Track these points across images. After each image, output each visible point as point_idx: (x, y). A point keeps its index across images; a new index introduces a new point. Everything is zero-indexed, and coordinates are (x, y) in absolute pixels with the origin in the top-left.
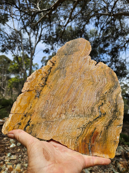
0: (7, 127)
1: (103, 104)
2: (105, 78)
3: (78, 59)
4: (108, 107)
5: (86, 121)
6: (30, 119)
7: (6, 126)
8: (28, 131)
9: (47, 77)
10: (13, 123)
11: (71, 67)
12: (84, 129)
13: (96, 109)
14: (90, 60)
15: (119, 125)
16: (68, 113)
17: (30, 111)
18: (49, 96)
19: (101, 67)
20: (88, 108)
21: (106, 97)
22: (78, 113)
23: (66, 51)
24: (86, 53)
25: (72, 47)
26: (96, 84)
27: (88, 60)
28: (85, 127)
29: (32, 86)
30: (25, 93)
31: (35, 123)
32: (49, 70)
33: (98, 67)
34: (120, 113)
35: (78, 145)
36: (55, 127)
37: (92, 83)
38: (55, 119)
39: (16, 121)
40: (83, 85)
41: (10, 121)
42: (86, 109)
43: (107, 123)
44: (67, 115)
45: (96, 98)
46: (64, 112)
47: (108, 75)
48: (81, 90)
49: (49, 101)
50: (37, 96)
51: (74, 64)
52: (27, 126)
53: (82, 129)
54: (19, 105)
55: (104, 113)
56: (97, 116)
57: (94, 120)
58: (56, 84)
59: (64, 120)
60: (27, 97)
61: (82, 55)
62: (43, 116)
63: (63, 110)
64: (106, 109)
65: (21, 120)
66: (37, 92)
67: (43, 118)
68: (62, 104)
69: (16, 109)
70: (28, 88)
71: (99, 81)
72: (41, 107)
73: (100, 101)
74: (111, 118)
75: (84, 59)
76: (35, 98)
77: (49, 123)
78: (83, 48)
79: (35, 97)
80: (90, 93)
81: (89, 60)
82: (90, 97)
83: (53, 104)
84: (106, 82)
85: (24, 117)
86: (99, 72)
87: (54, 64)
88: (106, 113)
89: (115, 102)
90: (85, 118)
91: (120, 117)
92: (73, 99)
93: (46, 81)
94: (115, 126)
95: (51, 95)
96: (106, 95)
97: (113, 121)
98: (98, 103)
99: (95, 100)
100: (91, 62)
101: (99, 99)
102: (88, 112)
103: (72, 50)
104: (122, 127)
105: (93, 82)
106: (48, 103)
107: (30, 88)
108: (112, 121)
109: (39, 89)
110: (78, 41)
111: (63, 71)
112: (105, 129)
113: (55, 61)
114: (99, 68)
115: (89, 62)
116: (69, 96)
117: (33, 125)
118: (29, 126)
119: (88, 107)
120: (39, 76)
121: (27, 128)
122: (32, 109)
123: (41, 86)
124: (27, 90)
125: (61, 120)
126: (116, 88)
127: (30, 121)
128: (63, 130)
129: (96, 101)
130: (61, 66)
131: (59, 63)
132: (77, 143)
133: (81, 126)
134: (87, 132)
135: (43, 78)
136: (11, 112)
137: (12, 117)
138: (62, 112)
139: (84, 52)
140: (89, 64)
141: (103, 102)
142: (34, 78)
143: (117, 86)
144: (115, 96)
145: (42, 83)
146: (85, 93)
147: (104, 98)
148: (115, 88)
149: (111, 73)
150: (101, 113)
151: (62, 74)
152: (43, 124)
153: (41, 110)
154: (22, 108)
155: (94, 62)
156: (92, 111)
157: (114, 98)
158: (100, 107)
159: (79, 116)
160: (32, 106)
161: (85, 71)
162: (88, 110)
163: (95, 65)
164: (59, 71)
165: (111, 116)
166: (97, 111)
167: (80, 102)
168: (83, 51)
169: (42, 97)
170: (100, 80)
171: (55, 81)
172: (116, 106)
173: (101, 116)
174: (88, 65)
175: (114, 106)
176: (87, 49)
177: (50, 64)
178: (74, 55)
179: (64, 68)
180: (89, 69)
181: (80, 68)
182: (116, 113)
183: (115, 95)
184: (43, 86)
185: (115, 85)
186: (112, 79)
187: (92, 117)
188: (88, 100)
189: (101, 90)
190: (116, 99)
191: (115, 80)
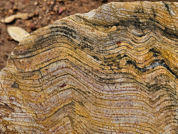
1: (129, 62)
2: (50, 71)
4: (132, 45)
13: (148, 77)
15: (169, 11)
19: (14, 90)
20: (153, 102)
21: (107, 57)
26: (76, 93)
33: (17, 98)
34: (139, 12)
37: (78, 107)
42: (159, 105)
43: (173, 42)
45: (121, 83)
47: (36, 62)
55: (152, 53)
56: (165, 71)
64: (139, 49)
71: (65, 88)
73: (123, 70)
74: (159, 33)
80: (110, 105)
82: (123, 101)
84: (62, 64)
86: (33, 94)
88: (151, 48)
89: (114, 27)
91: (149, 11)
94: (174, 21)
96: (102, 56)
97: (164, 29)
98: (131, 77)
101: (121, 76)
102: (164, 99)
104: (169, 3)
105: (72, 104)
108: (164, 31)
114: (18, 94)
119: (150, 100)
126: (71, 31)
129: (128, 83)
141: (123, 62)
143: (64, 28)
144: (95, 30)
146: (115, 122)
148: (74, 35)
149: (26, 53)
150: (153, 62)
156: (158, 89)
157: (103, 34)
158: (139, 69)
162: (159, 99)
165: (152, 34)
167: (147, 129)
170: (61, 83)
172: (123, 23)
173: (163, 61)
175: (127, 30)
182: (141, 21)
183: (93, 31)
185: (63, 34)
186: (47, 48)
187: (171, 84)
188: (132, 106)
189: (90, 74)
190: (105, 26)
191: (46, 36)
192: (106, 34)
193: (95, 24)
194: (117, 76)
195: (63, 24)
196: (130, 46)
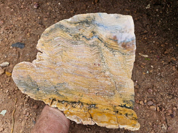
0: (133, 126)
1: (83, 37)
2: (54, 40)
3: (40, 74)
4: (85, 30)
5: (105, 50)
6: (119, 106)
7: (132, 128)
8: (130, 104)
9: (71, 102)
10: (128, 122)
11: (52, 80)
12: (113, 50)
13: (90, 42)
14: (38, 60)
15: (101, 16)
16: (103, 70)
17: (112, 109)
18: (91, 94)
19: (43, 46)
21: (75, 35)
22: (100, 59)
23: (33, 90)
24: (30, 67)
25: (27, 85)
26: (63, 48)
27: (39, 62)
28: (111, 50)
29: (85, 115)
30: (95, 120)
31: (122, 99)
32: (62, 103)
33: (44, 49)
34: (88, 18)
35: (130, 52)
36: (120, 79)
37: (64, 52)
38: (112, 81)
39: (125, 119)
40: (69, 62)
41: (127, 125)
42: (94, 52)
43: (101, 28)
44: (104, 70)
45: (80, 44)
46: (103, 73)
47: (50, 37)
48: (75, 62)
49: (96, 93)
50: (95, 106)
51: (47, 77)
52: (126, 106)
53: (114, 52)
54: (109, 122)
55: (92, 33)
56: (97, 40)
57: (102, 42)
58: (76, 90)
59: (110, 72)
60: (98, 117)
61: (33, 71)
62: (113, 93)
63: (101, 75)
64: (87, 32)
65: (122, 115)
66: (90, 108)
67: (115, 94)
68: (95, 78)
69: (113, 124)
70: (89, 119)
71: (60, 46)
72: (105, 99)
73: (81, 40)
74: (96, 25)
75: (38, 67)
76: (97, 108)
77: (117, 86)
78: (24, 72)
79: (95, 108)
80: (75, 52)
82: (80, 51)
83: (98, 88)
84: (59, 37)
85: (119, 113)
86: (49, 48)
87: (54, 100)
88: (92, 31)
89: (78, 24)
90: (103, 51)
91: (92, 17)
92: (87, 68)
93: (75, 102)
95: (89, 92)
96: (73, 34)
97: (98, 23)
98: (84, 42)
99: (82, 45)
100: (40, 59)
101: (80, 42)
102: (96, 50)
103: (31, 83)
104: (101, 13)
105: (62, 51)
106: (98, 93)
107: (88, 117)
109: (86, 107)
110: (17, 79)
111: (59, 87)
112: (108, 30)
113: (50, 99)
114: (44, 48)
115: (40, 60)
116: (84, 73)
117: (124, 102)
118: (126, 105)
119: (91, 50)
120: (72, 111)
121: (128, 107)
122: (109, 108)
123: (83, 105)
124: (91, 119)
125: (111, 75)
126: (62, 26)
127: (121, 105)
128: (120, 70)
130: (54, 91)
131: (51, 94)
132: (128, 54)
133: (111, 53)
134: (115, 47)
135: (73, 106)
136: (118, 128)
137: (122, 125)
138: (104, 76)
139: (30, 70)
140: (43, 60)
141: (81, 37)
142: (75, 116)
143: (60, 25)
144: (71, 25)
145: (79, 106)
146: (77, 58)
147: (77, 37)
148: (63, 27)
149: (47, 34)
150: (93, 36)
151: (63, 87)
152: (120, 91)
153: (108, 98)
154: (111, 117)
155: (39, 55)
156: (94, 46)
158: (87, 39)
159: (102, 58)
160: (106, 109)
161: (53, 63)
162: (94, 50)
163: (42, 53)
164: (61, 92)
165: (93, 26)
166: (92, 41)
167: (89, 60)
168: (29, 71)
169: (94, 101)
170: (58, 44)
172: (82, 22)
173: (97, 36)
174: (43, 61)
175: (83, 25)
176: (24, 67)
177: (54, 104)
178: (36, 80)
180: (49, 59)
181: (51, 69)
182: (89, 21)
183: (70, 25)
184: (82, 104)
185: (59, 27)
186: (54, 32)
187: (99, 44)
188: (83, 52)
189: (69, 41)
190: (75, 24)
191: (53, 28)
192: (75, 27)
193: (71, 23)
194: (78, 42)
195: (59, 23)
196: (84, 31)
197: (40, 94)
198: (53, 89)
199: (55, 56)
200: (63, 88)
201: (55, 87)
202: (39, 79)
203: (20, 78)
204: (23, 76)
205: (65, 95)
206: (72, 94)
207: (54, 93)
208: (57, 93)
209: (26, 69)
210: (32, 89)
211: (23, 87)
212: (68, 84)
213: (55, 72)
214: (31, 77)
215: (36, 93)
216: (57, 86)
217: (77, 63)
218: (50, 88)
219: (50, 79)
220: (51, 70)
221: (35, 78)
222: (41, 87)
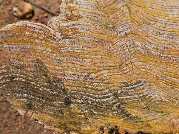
3: (71, 56)
11: (106, 74)
14: (65, 18)
23: (54, 105)
24: (42, 37)
25: (35, 91)
27: (67, 24)
40: (149, 24)
51: (93, 67)
58: (172, 101)
61: (51, 48)
75: (66, 37)
78: (25, 50)
81: (62, 20)
100: (69, 14)
103: (46, 84)
111: (126, 94)
113: (102, 129)
115: (69, 19)
130: (112, 106)
131: (104, 116)
139: (42, 45)
140: (79, 17)
151: (137, 94)
155: (66, 3)
161: (106, 26)
164: (133, 107)
168: (39, 47)
171: (163, 110)
174: (81, 21)
176: (25, 36)
178: (59, 74)
179: (116, 95)
180: (96, 15)
181: (101, 42)
197: (73, 114)
198: (111, 100)
199: (112, 6)
200: (137, 96)
201: (114, 95)
202: (70, 72)
203: (12, 70)
204: (21, 63)
205: (142, 116)
206: (162, 112)
207: (112, 111)
208: (122, 112)
209: (32, 43)
210: (51, 100)
211: (23, 97)
212: (150, 85)
213: (114, 51)
214: (47, 65)
215: (62, 113)
216: (119, 91)
217: (170, 28)
218: (103, 98)
219: (99, 71)
220: (102, 45)
221: (57, 67)
222: (76, 94)
